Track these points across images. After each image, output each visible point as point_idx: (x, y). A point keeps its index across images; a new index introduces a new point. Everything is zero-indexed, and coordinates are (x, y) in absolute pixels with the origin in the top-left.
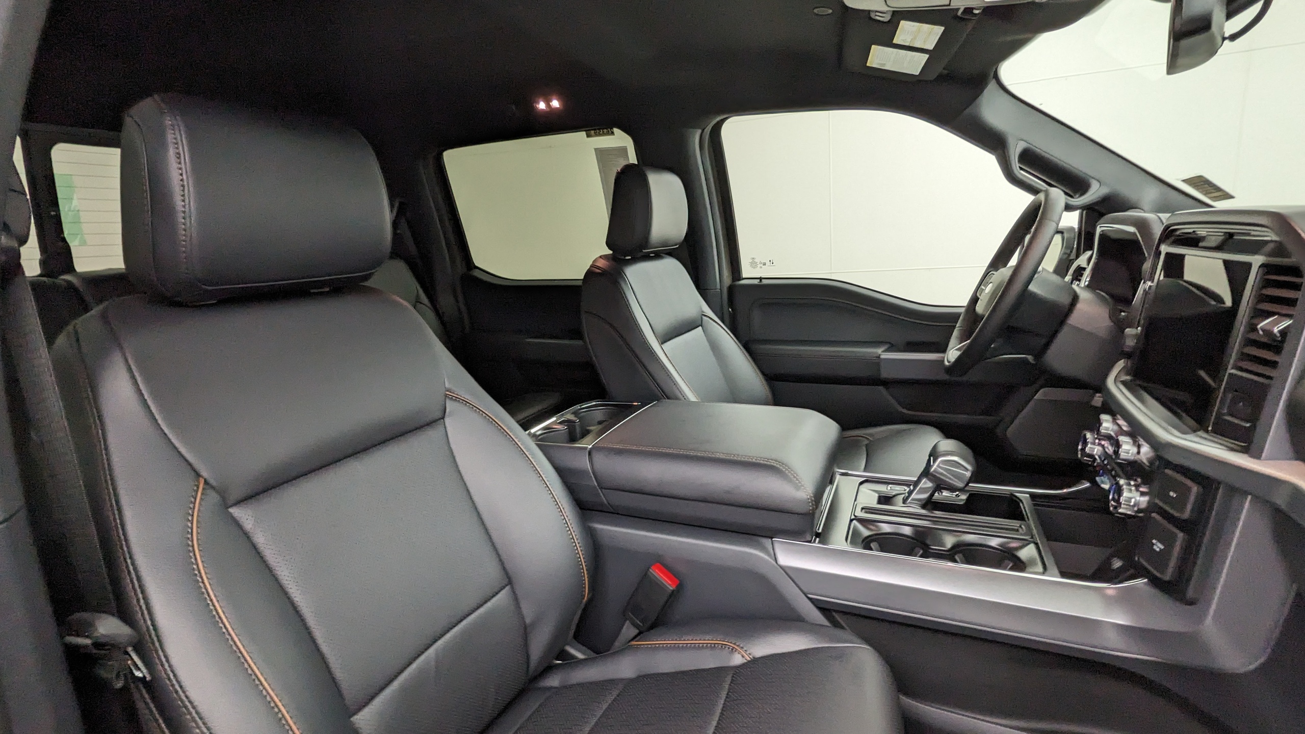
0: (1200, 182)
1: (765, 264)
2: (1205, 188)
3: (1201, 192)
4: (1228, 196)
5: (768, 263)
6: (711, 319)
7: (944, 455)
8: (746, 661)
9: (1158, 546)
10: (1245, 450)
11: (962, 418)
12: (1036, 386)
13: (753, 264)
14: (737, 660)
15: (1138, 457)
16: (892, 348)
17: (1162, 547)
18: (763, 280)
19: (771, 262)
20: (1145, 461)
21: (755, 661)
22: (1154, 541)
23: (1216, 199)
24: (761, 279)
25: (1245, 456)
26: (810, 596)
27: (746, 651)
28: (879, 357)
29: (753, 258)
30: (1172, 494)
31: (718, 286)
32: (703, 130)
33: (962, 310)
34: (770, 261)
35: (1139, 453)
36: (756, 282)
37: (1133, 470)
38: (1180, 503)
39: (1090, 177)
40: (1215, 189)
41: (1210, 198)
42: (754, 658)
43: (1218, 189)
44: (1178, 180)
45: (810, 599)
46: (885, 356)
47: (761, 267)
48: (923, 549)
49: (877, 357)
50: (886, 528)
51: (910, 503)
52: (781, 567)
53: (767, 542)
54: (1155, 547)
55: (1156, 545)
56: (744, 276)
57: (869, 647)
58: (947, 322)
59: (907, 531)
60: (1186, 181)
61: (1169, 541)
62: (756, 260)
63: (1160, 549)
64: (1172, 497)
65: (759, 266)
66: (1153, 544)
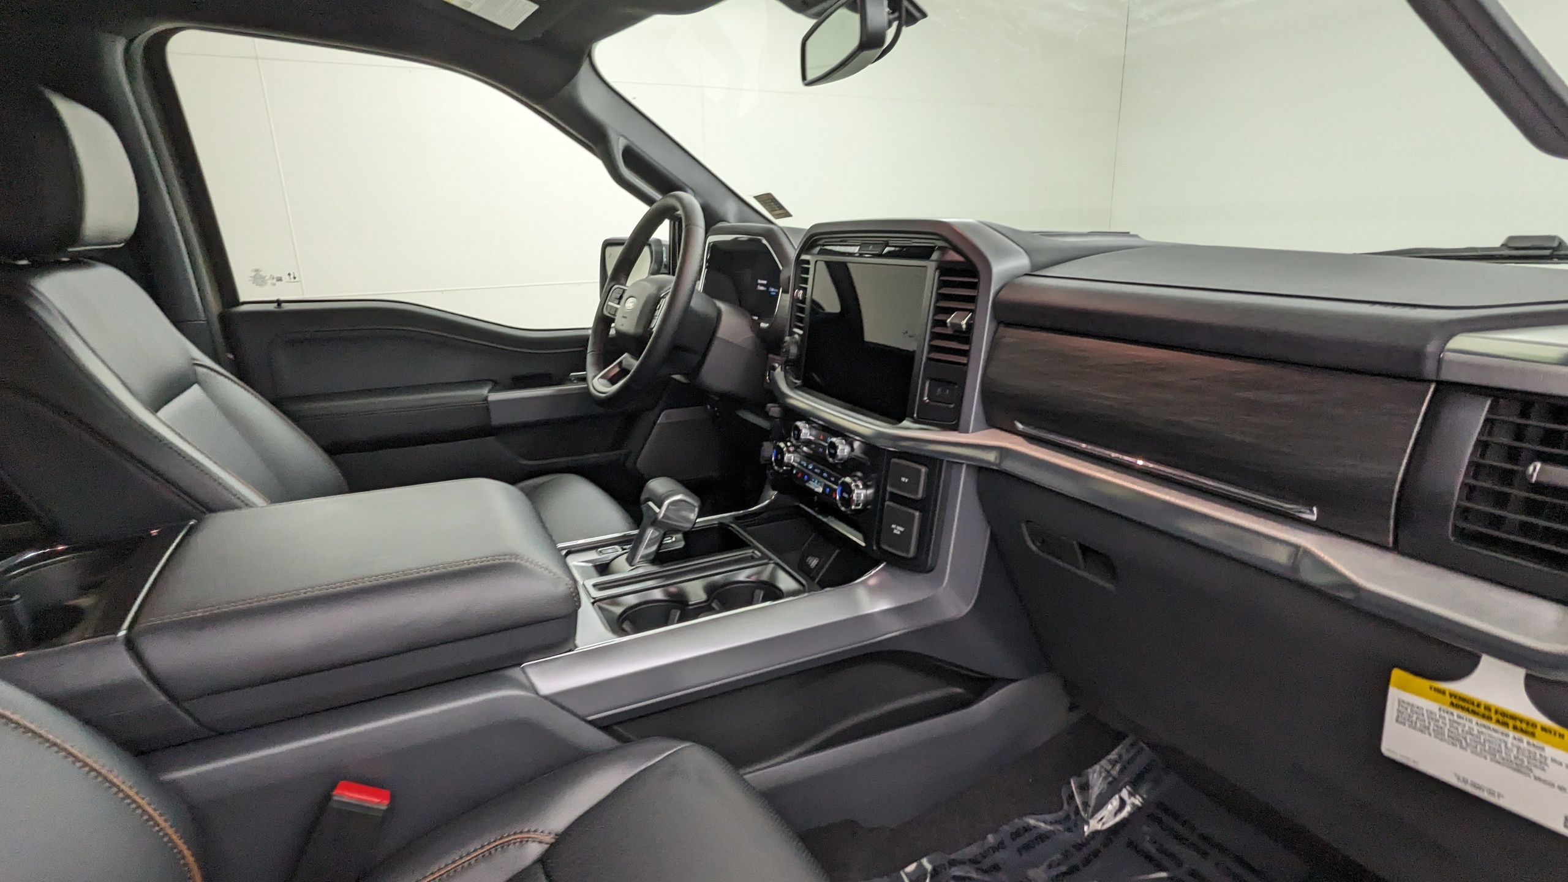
0: (768, 200)
1: (280, 279)
2: (771, 205)
3: (767, 210)
4: (788, 215)
5: (286, 278)
6: (209, 368)
7: (667, 497)
8: (547, 846)
9: (898, 530)
10: (955, 428)
11: (592, 458)
12: (657, 410)
13: (258, 279)
14: (534, 850)
15: (854, 453)
16: (497, 386)
17: (902, 529)
18: (283, 305)
19: (292, 276)
20: (862, 456)
21: (562, 838)
22: (893, 526)
23: (778, 216)
24: (279, 303)
25: (956, 433)
26: (590, 718)
27: (542, 832)
28: (486, 399)
29: (257, 270)
30: (903, 479)
31: (202, 315)
32: (131, 41)
33: (590, 332)
34: (289, 274)
35: (852, 449)
36: (271, 307)
37: (850, 466)
38: (914, 485)
39: (688, 186)
40: (778, 207)
41: (773, 215)
42: (556, 835)
43: (781, 207)
44: (750, 195)
45: (591, 723)
46: (494, 397)
47: (274, 284)
48: (679, 609)
49: (484, 401)
50: (632, 600)
51: (639, 562)
52: (546, 697)
53: (515, 673)
54: (895, 531)
55: (896, 529)
56: (242, 299)
57: (688, 744)
58: (574, 348)
59: (658, 594)
60: (756, 197)
61: (907, 523)
62: (262, 273)
63: (901, 531)
64: (904, 482)
65: (270, 282)
66: (893, 529)
